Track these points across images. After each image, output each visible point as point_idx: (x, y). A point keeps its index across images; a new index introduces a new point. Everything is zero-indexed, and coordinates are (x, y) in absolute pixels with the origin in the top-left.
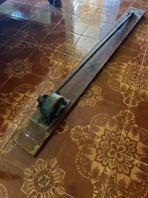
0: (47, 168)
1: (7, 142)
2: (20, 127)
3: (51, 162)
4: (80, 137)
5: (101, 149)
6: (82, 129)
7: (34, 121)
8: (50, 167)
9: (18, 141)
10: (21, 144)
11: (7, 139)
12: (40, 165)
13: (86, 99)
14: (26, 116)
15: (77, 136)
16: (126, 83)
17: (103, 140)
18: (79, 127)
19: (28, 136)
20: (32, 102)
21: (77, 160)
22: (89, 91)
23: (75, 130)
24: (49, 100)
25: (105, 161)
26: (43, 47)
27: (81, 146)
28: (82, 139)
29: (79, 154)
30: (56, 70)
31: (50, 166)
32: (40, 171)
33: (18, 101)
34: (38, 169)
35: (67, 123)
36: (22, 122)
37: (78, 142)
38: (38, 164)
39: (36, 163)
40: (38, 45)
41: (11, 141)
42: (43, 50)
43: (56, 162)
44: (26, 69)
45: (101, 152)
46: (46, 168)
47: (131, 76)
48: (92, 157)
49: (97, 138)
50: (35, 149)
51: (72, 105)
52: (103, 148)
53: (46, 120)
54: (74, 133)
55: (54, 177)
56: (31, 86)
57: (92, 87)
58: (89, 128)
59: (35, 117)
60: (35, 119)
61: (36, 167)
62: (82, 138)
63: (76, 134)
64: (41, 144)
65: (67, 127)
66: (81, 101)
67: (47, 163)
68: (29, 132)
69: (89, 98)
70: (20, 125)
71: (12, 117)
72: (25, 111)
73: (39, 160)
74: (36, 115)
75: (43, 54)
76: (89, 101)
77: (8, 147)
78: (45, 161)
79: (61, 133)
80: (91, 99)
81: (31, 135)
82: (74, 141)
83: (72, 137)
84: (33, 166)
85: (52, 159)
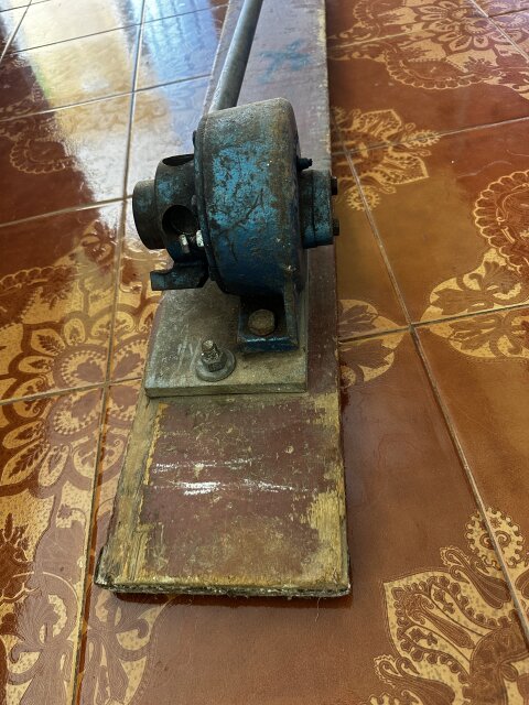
0: (497, 606)
1: (74, 638)
2: (110, 488)
3: (483, 551)
4: (502, 325)
6: (474, 285)
7: (184, 381)
8: (506, 586)
9: (161, 562)
10: (196, 569)
11: (63, 620)
12: (428, 624)
13: (363, 175)
14: (105, 410)
15: (485, 331)
16: (467, 50)
18: (452, 284)
19: (207, 487)
20: (88, 331)
22: (351, 143)
23: (443, 314)
28: (525, 322)
31: (498, 575)
32: (466, 666)
33: (3, 371)
34: (446, 658)
35: (372, 309)
36: (100, 459)
37: (516, 350)
38: (406, 625)
39: (394, 631)
41: (100, 612)
43: (504, 527)
46: (488, 611)
47: (462, 26)
50: (323, 537)
53: (263, 321)
54: (452, 326)
56: (34, 273)
57: (347, 125)
58: (502, 263)
59: (170, 362)
60: (185, 369)
61: (418, 656)
62: (517, 322)
63: (469, 325)
64: (336, 473)
65: (384, 323)
66: (351, 190)
67: (459, 577)
68: (198, 460)
69: (377, 162)
70: (99, 479)
71: (16, 471)
72: (79, 390)
73: (395, 591)
74: (174, 346)
75: (12, 144)
76: (388, 171)
77: (104, 662)
78: (438, 574)
79: (387, 367)
80: (385, 162)
81: (226, 470)
82: (493, 356)
83: (466, 346)
84: (388, 666)
85: (471, 531)
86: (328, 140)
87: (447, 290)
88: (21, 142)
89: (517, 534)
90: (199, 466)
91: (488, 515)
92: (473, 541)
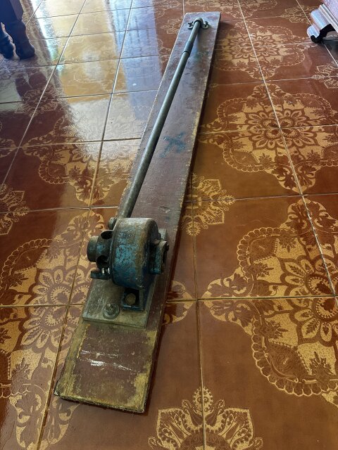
0: (196, 425)
1: (43, 413)
2: (64, 353)
3: (197, 403)
4: (233, 307)
5: (297, 309)
6: (227, 284)
7: (97, 317)
8: (202, 418)
9: (79, 390)
10: (90, 395)
11: (40, 405)
12: (170, 428)
13: (197, 216)
14: (66, 317)
15: (225, 308)
16: (263, 148)
17: (290, 287)
18: (218, 282)
19: (100, 363)
20: (64, 277)
21: (261, 364)
22: (195, 196)
23: (211, 296)
24: (126, 236)
25: (326, 332)
26: (33, 146)
27: (247, 325)
28: (242, 307)
29: (256, 348)
30: (91, 181)
31: (200, 414)
32: (179, 445)
33: (26, 291)
34: (173, 441)
35: (184, 288)
36: (62, 340)
37: (235, 319)
38: (162, 427)
39: (158, 428)
40: (17, 146)
41: (54, 404)
42: (36, 152)
43: (208, 395)
44: (13, 209)
45: (303, 315)
46: (193, 427)
47: (266, 132)
48: (289, 338)
49: (275, 288)
50: (137, 390)
51: (173, 238)
52: (302, 305)
53: (131, 299)
54: (213, 303)
55: (227, 438)
56: (44, 241)
57: (196, 185)
58: (242, 275)
59: (95, 306)
60: (99, 311)
61: (164, 439)
62: (239, 306)
63: (220, 303)
64: (148, 366)
65: (187, 296)
66: (189, 223)
67: (186, 412)
68: (98, 352)
69: (204, 210)
70: (60, 348)
71: (27, 339)
72: (57, 306)
73: (162, 413)
74: (97, 299)
75: (40, 162)
76: (207, 216)
77: (53, 423)
78: (179, 410)
79: (183, 318)
80: (207, 210)
81: (108, 358)
82: (225, 320)
83: (216, 314)
84: (153, 441)
85: (195, 395)
86: (182, 200)
87: (216, 284)
88: (45, 162)
89: (211, 399)
90: (98, 354)
91: (204, 389)
92: (195, 399)
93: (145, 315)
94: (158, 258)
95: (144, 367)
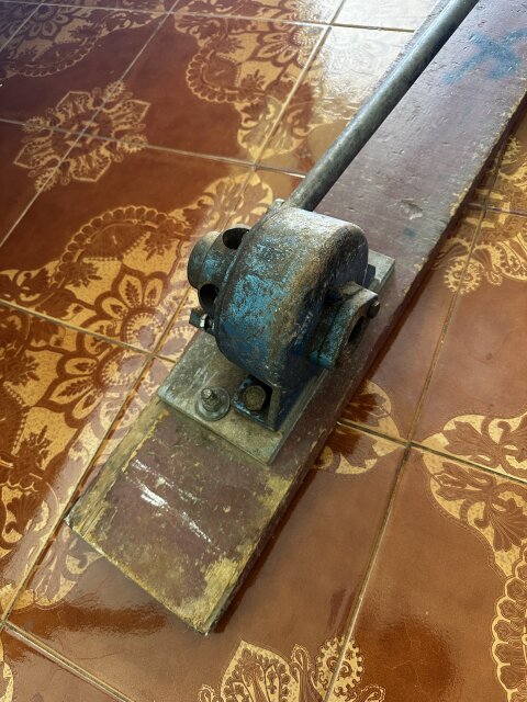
1: (44, 540)
2: (113, 443)
3: (324, 668)
4: (490, 491)
6: (495, 434)
7: (185, 404)
9: (103, 536)
10: (120, 556)
12: (251, 689)
13: (483, 246)
14: (141, 378)
15: (469, 488)
18: (476, 421)
19: (157, 501)
20: (163, 297)
21: (504, 653)
22: (496, 196)
23: (446, 448)
26: (194, 14)
27: (507, 548)
28: (512, 502)
29: (508, 610)
30: (278, 108)
31: (323, 693)
33: (91, 301)
35: (388, 406)
36: (119, 418)
37: (482, 524)
38: (237, 678)
39: (227, 676)
40: (167, 9)
41: (65, 533)
42: (195, 29)
43: (353, 663)
44: (120, 134)
50: (208, 591)
51: (404, 285)
53: (255, 399)
54: (444, 465)
56: (151, 213)
57: (510, 170)
59: (186, 382)
60: (191, 394)
62: (506, 496)
63: (460, 473)
64: (248, 550)
65: (388, 425)
66: (459, 259)
67: (294, 674)
68: (164, 474)
69: (507, 236)
70: (110, 434)
71: (63, 394)
72: (133, 349)
73: (245, 651)
74: (196, 366)
75: (195, 49)
76: (510, 254)
77: (52, 568)
78: (282, 661)
79: (362, 470)
80: (515, 239)
81: (176, 496)
82: (457, 516)
83: (441, 493)
84: (208, 695)
85: (327, 648)
86: (461, 197)
87: (467, 425)
88: (205, 51)
89: (358, 674)
90: (162, 481)
91: (349, 645)
92: (322, 655)
93: (276, 440)
94: (339, 333)
95: (239, 549)
